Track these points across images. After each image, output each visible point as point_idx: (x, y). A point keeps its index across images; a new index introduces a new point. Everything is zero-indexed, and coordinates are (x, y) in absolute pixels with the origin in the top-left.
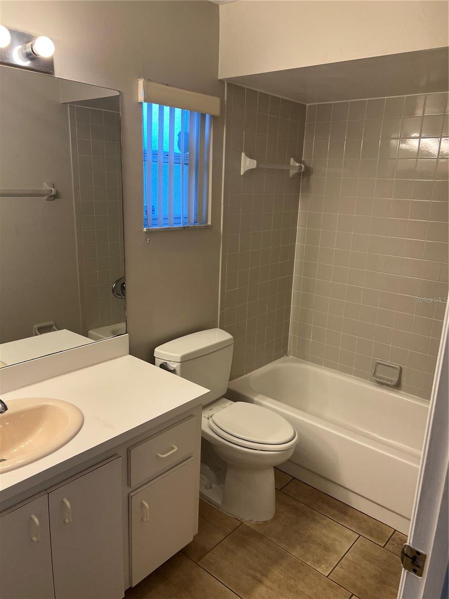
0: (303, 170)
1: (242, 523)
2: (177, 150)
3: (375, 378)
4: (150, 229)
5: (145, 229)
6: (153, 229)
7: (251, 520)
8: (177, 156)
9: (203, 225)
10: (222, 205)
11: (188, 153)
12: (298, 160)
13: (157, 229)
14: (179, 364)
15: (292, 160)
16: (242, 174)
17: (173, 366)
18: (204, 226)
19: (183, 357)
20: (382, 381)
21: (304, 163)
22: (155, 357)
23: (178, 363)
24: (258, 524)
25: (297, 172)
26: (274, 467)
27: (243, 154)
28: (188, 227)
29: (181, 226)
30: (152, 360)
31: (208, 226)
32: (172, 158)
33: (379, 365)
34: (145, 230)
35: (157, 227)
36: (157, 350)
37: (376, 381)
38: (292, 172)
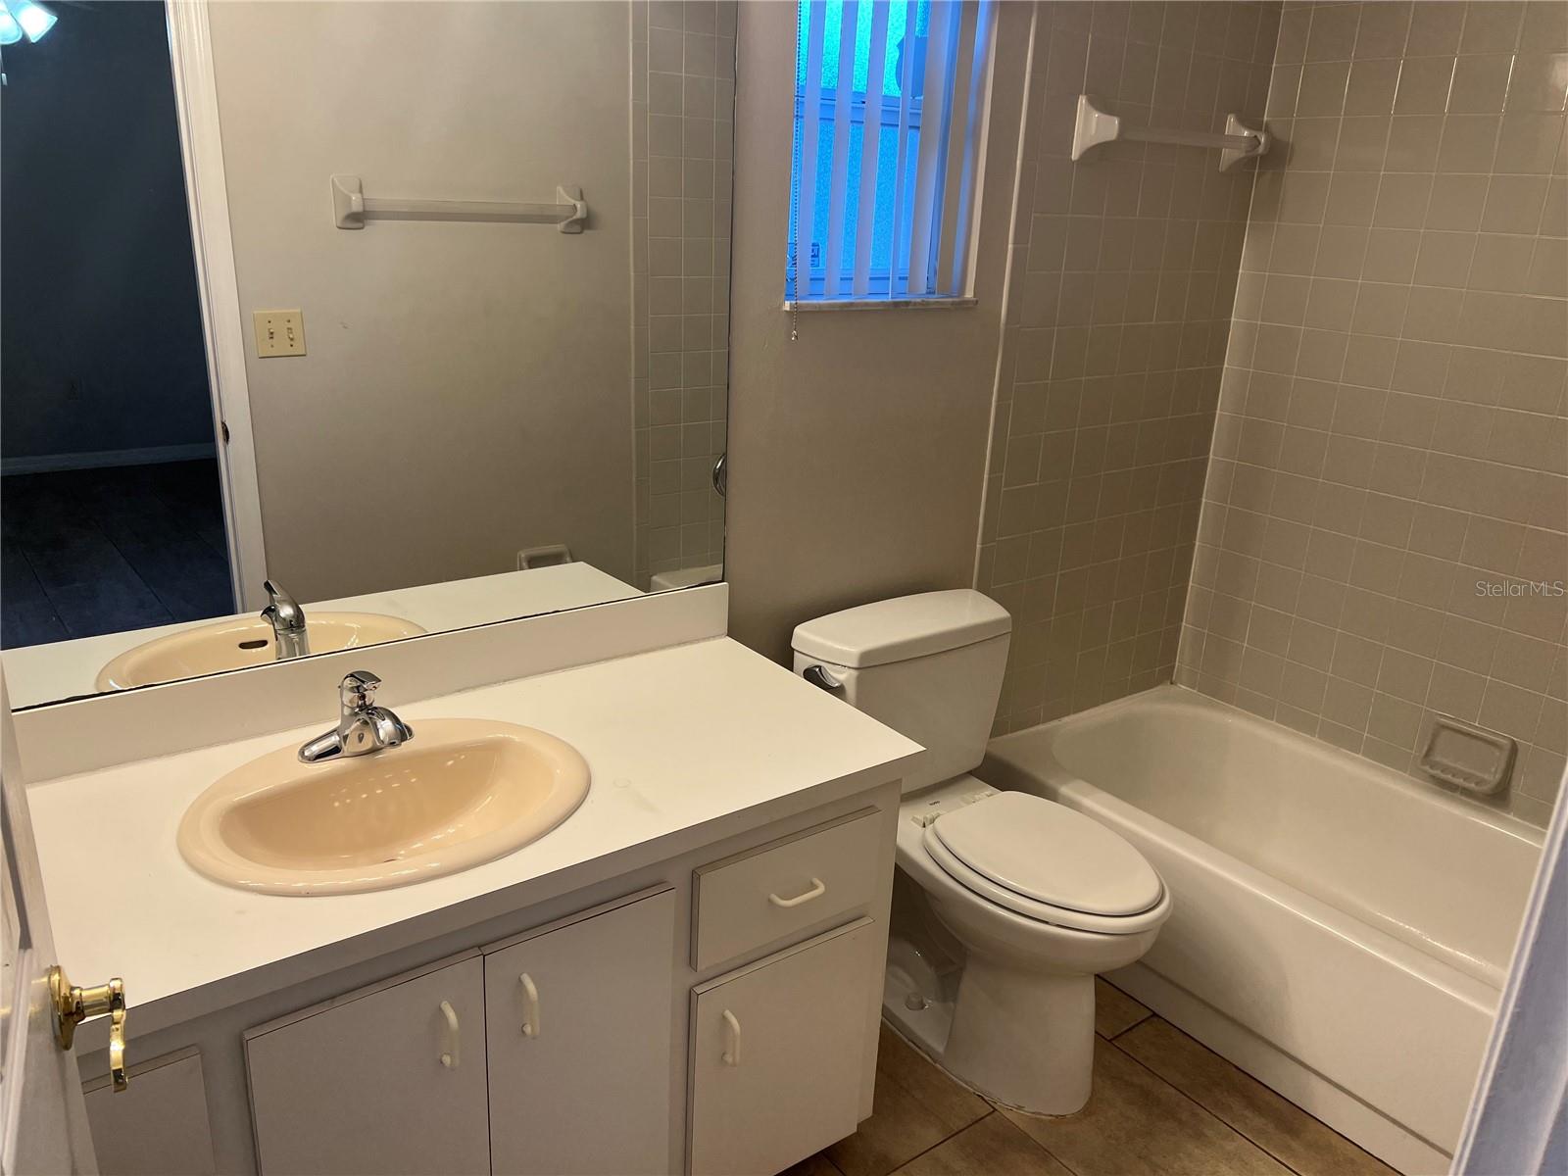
0: (1261, 149)
1: (995, 1110)
2: (891, 87)
3: (1427, 768)
4: (801, 306)
5: (787, 303)
6: (808, 305)
7: (1020, 1108)
8: (890, 104)
9: (950, 300)
10: (1010, 246)
11: (922, 98)
12: (1251, 120)
13: (820, 306)
14: (855, 673)
15: (1231, 119)
16: (1075, 156)
17: (838, 676)
18: (953, 303)
19: (865, 656)
20: (1449, 777)
21: (1267, 131)
22: (793, 650)
23: (852, 671)
24: (1037, 1119)
25: (1243, 155)
26: (1097, 976)
27: (1082, 100)
28: (907, 304)
29: (889, 299)
30: (784, 656)
31: (967, 302)
32: (876, 111)
33: (1445, 733)
34: (787, 306)
35: (822, 301)
36: (799, 630)
37: (1433, 777)
38: (1229, 155)
